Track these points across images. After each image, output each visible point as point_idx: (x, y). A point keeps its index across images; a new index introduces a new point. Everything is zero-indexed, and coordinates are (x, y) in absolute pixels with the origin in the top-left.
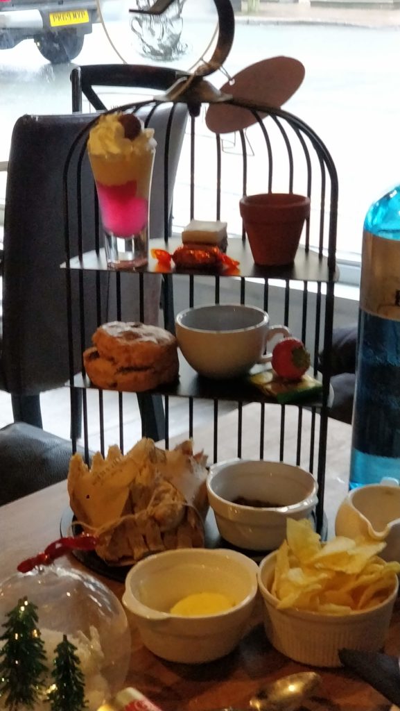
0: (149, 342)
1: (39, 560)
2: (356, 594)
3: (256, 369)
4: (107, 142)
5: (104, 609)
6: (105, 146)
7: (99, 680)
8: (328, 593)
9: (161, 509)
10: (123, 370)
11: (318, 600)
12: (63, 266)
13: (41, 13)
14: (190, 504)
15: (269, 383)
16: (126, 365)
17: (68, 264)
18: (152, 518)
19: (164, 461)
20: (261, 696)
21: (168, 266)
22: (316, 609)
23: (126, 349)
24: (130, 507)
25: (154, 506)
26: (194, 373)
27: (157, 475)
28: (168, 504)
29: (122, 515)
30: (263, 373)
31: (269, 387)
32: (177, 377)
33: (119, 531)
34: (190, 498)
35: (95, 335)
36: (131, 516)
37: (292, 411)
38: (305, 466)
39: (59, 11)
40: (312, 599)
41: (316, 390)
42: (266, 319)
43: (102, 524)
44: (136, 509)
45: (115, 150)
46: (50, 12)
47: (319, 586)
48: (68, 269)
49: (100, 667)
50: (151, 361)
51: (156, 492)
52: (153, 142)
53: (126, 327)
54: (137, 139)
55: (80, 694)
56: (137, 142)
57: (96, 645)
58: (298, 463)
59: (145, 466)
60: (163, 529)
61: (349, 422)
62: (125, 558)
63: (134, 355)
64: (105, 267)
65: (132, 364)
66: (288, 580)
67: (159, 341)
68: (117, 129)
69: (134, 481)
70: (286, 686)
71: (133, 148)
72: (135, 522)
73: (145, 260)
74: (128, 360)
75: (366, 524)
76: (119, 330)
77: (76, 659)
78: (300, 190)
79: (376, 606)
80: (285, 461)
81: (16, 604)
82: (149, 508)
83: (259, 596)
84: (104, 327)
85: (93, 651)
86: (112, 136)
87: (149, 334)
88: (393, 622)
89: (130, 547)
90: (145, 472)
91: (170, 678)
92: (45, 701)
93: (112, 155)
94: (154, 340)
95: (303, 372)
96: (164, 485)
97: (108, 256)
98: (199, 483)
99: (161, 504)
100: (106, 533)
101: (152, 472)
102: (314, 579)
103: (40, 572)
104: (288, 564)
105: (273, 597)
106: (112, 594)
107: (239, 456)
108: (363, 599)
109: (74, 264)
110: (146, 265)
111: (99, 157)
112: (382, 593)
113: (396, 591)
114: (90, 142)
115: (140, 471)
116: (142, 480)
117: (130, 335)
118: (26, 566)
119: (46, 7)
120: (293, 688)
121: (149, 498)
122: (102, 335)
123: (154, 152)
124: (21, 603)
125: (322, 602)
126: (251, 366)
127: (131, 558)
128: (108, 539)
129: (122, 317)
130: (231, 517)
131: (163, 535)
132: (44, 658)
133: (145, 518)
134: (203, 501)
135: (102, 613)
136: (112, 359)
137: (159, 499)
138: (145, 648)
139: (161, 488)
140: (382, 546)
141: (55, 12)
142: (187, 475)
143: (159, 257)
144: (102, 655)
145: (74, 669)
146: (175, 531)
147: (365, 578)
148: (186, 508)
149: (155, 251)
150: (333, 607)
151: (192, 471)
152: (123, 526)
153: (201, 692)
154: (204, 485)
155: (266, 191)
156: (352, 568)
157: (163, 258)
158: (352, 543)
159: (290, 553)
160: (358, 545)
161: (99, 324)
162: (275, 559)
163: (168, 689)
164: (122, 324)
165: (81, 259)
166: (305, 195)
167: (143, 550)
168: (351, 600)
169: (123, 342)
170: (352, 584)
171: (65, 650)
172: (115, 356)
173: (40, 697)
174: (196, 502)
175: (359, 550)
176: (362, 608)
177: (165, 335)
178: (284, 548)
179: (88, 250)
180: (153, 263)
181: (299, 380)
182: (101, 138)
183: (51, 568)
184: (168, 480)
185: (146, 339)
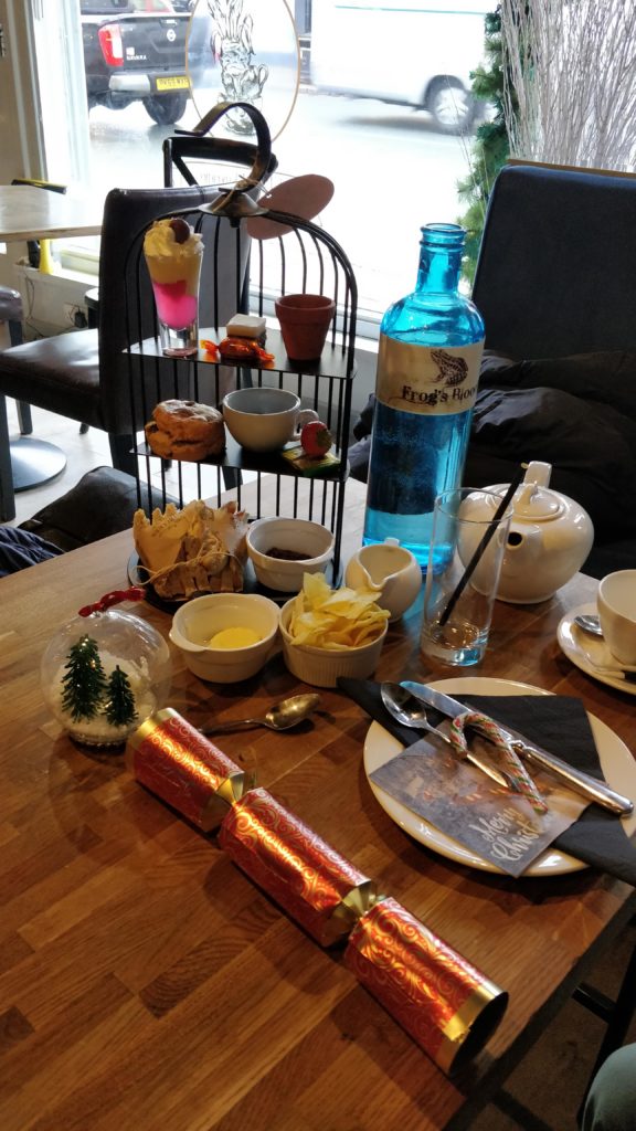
0: (200, 419)
1: (96, 608)
2: (354, 633)
3: (289, 445)
4: (160, 244)
5: (150, 645)
6: (158, 248)
7: (149, 696)
8: (331, 633)
9: (208, 558)
10: (177, 443)
11: (323, 639)
12: (125, 351)
13: (150, 79)
14: (232, 554)
15: (297, 459)
16: (180, 439)
17: (129, 350)
18: (201, 564)
19: (212, 518)
20: (275, 710)
21: (215, 356)
22: (321, 647)
23: (180, 426)
24: (183, 555)
25: (203, 555)
26: (238, 447)
27: (206, 529)
28: (214, 554)
29: (176, 562)
30: (293, 448)
31: (298, 462)
32: (224, 449)
33: (173, 575)
34: (232, 549)
35: (155, 410)
36: (183, 563)
37: (319, 483)
38: (328, 526)
39: (165, 77)
40: (319, 638)
41: (335, 467)
42: (298, 403)
43: (160, 569)
44: (188, 557)
45: (167, 252)
46: (157, 77)
47: (323, 629)
48: (129, 355)
49: (148, 685)
50: (201, 437)
51: (204, 545)
52: (201, 245)
53: (181, 404)
54: (186, 243)
55: (131, 708)
56: (187, 245)
57: (145, 671)
58: (323, 523)
59: (196, 521)
60: (209, 573)
61: (365, 482)
62: (178, 595)
63: (187, 431)
64: (161, 355)
65: (185, 438)
66: (300, 622)
67: (209, 419)
68: (168, 233)
69: (186, 534)
70: (290, 704)
71: (183, 251)
72: (187, 569)
73: (194, 350)
74: (182, 434)
75: (367, 577)
76: (176, 408)
77: (128, 684)
78: (329, 293)
79: (369, 644)
80: (314, 521)
81: (78, 640)
82: (199, 557)
83: (279, 635)
84: (163, 404)
85: (142, 677)
86: (164, 240)
87: (199, 413)
88: (382, 654)
89: (183, 588)
90: (197, 526)
91: (205, 694)
92: (103, 714)
93: (165, 258)
94: (203, 417)
95: (327, 450)
96: (212, 538)
97: (163, 345)
98: (240, 537)
99: (209, 553)
100: (162, 576)
101: (203, 526)
102: (322, 622)
103: (97, 616)
104: (302, 609)
105: (289, 636)
106: (157, 633)
107: (278, 514)
108: (359, 638)
109: (135, 349)
110: (196, 354)
111: (154, 259)
112: (374, 634)
113: (386, 631)
114: (146, 244)
115: (193, 525)
116: (193, 533)
117: (184, 413)
118: (85, 612)
119: (154, 73)
120: (295, 708)
121: (199, 549)
122: (159, 411)
123: (202, 254)
124: (82, 640)
125: (326, 641)
126: (286, 443)
127: (184, 596)
128: (165, 580)
129: (180, 394)
130: (264, 566)
131: (209, 577)
132: (103, 679)
133: (194, 565)
134: (243, 552)
135: (149, 649)
136: (168, 433)
137: (207, 549)
138: (188, 670)
139: (209, 540)
140: (378, 595)
141: (161, 77)
142: (230, 530)
143: (207, 347)
144: (149, 679)
145: (126, 691)
146: (219, 575)
147: (359, 623)
148: (229, 557)
149: (204, 342)
150: (335, 645)
151: (235, 527)
152: (177, 569)
153: (228, 706)
154: (243, 541)
155: (301, 292)
156: (352, 614)
157: (211, 349)
158: (354, 593)
159: (305, 599)
160: (359, 594)
161: (159, 401)
162: (294, 603)
163: (205, 703)
164: (179, 402)
165: (141, 345)
166: (332, 298)
167: (193, 590)
168: (349, 639)
169: (179, 419)
170: (351, 627)
171: (119, 676)
172: (171, 430)
173: (100, 711)
174: (237, 553)
175: (359, 599)
176: (357, 645)
177: (213, 412)
178: (301, 595)
179: (147, 337)
180: (203, 354)
181: (322, 457)
182: (154, 242)
183: (106, 614)
184: (215, 534)
185: (198, 417)
